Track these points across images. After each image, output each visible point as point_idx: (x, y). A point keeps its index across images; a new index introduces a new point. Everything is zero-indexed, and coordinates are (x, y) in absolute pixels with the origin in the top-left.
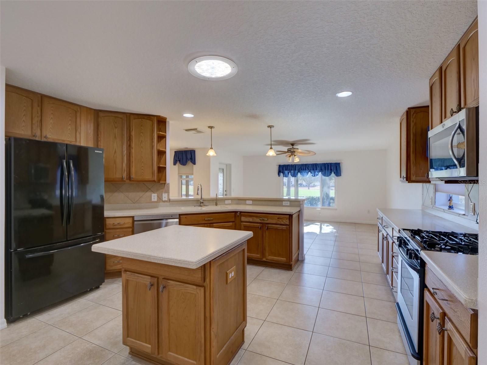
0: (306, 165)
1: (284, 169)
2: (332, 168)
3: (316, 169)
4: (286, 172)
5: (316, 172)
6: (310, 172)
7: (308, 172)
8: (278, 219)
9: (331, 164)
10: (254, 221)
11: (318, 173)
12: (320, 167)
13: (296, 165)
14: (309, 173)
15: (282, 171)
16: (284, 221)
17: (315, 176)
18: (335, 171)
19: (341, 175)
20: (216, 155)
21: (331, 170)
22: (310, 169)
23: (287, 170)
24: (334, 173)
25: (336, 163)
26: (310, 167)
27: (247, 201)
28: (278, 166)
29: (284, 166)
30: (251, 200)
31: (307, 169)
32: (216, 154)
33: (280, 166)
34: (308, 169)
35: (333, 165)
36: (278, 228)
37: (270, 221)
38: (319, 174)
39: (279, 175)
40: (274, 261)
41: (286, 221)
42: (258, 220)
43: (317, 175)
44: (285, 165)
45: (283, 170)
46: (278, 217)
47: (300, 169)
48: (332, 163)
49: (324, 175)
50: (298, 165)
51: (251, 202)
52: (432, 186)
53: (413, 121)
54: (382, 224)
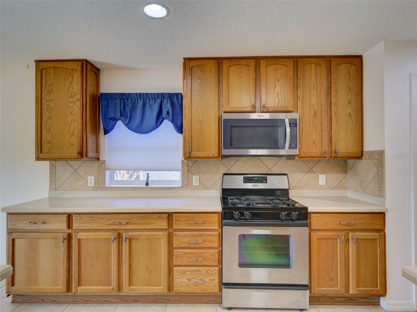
52: (96, 163)
53: (89, 80)
54: (69, 226)
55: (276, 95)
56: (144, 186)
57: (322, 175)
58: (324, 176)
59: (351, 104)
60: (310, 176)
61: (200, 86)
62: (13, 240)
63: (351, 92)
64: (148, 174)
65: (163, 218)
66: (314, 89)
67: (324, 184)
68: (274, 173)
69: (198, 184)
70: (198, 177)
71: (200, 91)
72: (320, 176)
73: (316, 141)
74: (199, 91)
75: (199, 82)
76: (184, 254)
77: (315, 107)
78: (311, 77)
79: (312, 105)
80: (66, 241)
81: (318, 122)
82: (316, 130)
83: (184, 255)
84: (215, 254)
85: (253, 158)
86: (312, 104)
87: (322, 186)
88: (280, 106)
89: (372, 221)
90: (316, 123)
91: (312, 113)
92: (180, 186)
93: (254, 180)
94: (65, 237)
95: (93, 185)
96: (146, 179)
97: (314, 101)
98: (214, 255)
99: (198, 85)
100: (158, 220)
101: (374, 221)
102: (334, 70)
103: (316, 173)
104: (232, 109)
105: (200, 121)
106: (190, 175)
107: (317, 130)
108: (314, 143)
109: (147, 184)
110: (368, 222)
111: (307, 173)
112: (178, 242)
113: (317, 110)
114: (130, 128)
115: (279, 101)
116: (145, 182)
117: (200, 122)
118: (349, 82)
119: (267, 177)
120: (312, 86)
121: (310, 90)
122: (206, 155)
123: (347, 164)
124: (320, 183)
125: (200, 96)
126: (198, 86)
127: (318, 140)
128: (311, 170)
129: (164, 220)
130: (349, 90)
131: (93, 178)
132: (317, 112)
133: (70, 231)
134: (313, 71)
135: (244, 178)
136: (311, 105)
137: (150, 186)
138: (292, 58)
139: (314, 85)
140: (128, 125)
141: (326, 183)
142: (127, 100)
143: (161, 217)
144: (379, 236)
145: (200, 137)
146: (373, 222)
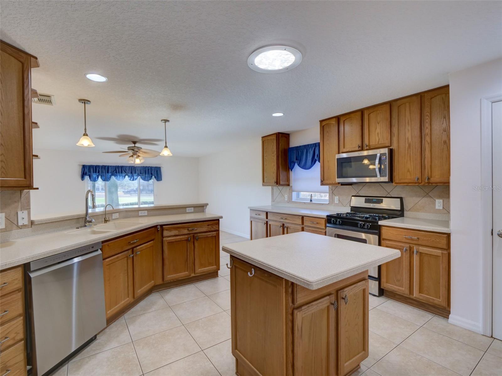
0: (122, 167)
1: (92, 170)
2: (153, 172)
3: (135, 173)
4: (94, 176)
5: (135, 176)
6: (128, 175)
7: (126, 175)
8: (208, 227)
9: (151, 167)
10: (181, 233)
11: (136, 177)
12: (139, 171)
13: (109, 166)
14: (127, 177)
15: (87, 173)
16: (214, 227)
17: (133, 180)
18: (156, 175)
19: (161, 180)
20: (94, 146)
21: (151, 174)
22: (127, 171)
23: (96, 172)
24: (155, 177)
25: (156, 167)
26: (127, 170)
27: (140, 212)
28: (81, 167)
29: (90, 167)
30: (146, 210)
31: (123, 172)
32: (94, 144)
33: (84, 167)
34: (125, 171)
35: (153, 169)
36: (209, 236)
37: (199, 230)
38: (138, 177)
39: (83, 178)
40: (204, 272)
41: (216, 227)
42: (186, 231)
43: (136, 179)
44: (93, 166)
45: (90, 172)
46: (207, 224)
47: (115, 172)
48: (153, 167)
49: (144, 179)
50: (111, 166)
51: (146, 213)
52: (288, 188)
53: (281, 142)
54: (267, 218)
55: (377, 135)
56: (309, 202)
57: (439, 200)
58: (441, 201)
59: (446, 132)
60: (425, 200)
62: (251, 221)
63: (446, 120)
64: (311, 195)
65: (300, 218)
66: (409, 125)
67: (441, 208)
68: (393, 196)
69: (338, 202)
70: (338, 197)
72: (436, 200)
73: (410, 170)
77: (410, 140)
78: (405, 115)
79: (407, 139)
80: (265, 224)
81: (413, 153)
82: (410, 160)
85: (375, 184)
86: (407, 137)
87: (439, 210)
88: (379, 143)
89: (435, 239)
90: (410, 154)
91: (407, 145)
92: (328, 203)
93: (373, 201)
94: (265, 223)
95: (287, 200)
96: (310, 198)
97: (408, 135)
100: (298, 219)
101: (436, 239)
102: (427, 104)
103: (432, 198)
106: (334, 196)
107: (412, 159)
108: (408, 171)
109: (311, 201)
110: (430, 240)
111: (423, 197)
113: (411, 142)
114: (300, 166)
115: (379, 139)
116: (310, 200)
118: (444, 111)
119: (383, 199)
120: (407, 122)
121: (405, 125)
122: (331, 183)
124: (437, 207)
127: (412, 168)
128: (427, 195)
130: (444, 119)
131: (287, 196)
132: (411, 144)
133: (267, 220)
134: (408, 109)
135: (366, 199)
136: (405, 138)
137: (313, 202)
138: (388, 103)
139: (408, 121)
140: (299, 165)
141: (443, 207)
142: (299, 150)
144: (441, 253)
146: (436, 241)
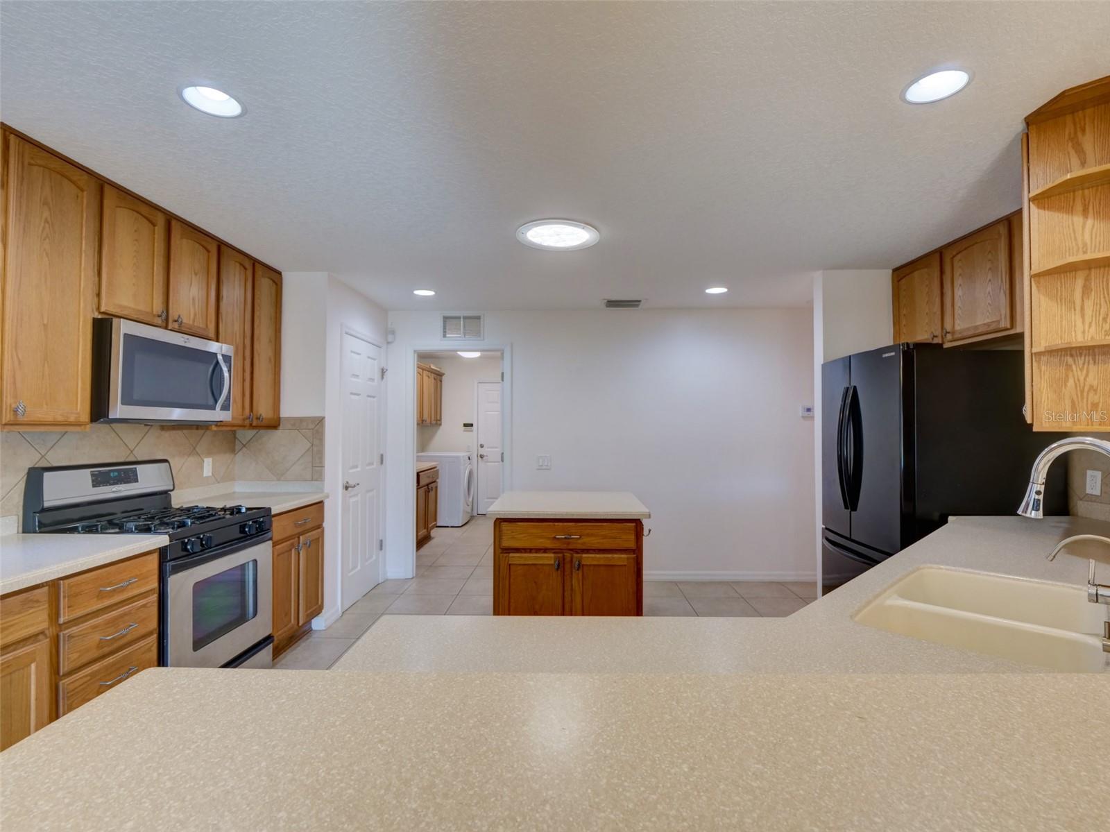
57: (208, 457)
58: (210, 460)
61: (47, 225)
65: (37, 601)
67: (210, 474)
68: (140, 459)
71: (47, 240)
74: (44, 239)
75: (46, 214)
76: (89, 678)
78: (234, 284)
83: (89, 680)
84: (152, 646)
87: (208, 477)
88: (197, 325)
93: (112, 478)
98: (149, 650)
99: (43, 221)
100: (22, 613)
102: (259, 284)
103: (200, 456)
104: (122, 311)
105: (45, 322)
111: (189, 456)
112: (74, 654)
115: (195, 314)
117: (44, 325)
119: (136, 468)
120: (235, 300)
123: (235, 437)
124: (205, 473)
125: (47, 254)
126: (42, 224)
128: (193, 450)
129: (39, 606)
134: (237, 275)
135: (92, 475)
138: (214, 239)
141: (212, 472)
143: (32, 601)
145: (44, 366)
